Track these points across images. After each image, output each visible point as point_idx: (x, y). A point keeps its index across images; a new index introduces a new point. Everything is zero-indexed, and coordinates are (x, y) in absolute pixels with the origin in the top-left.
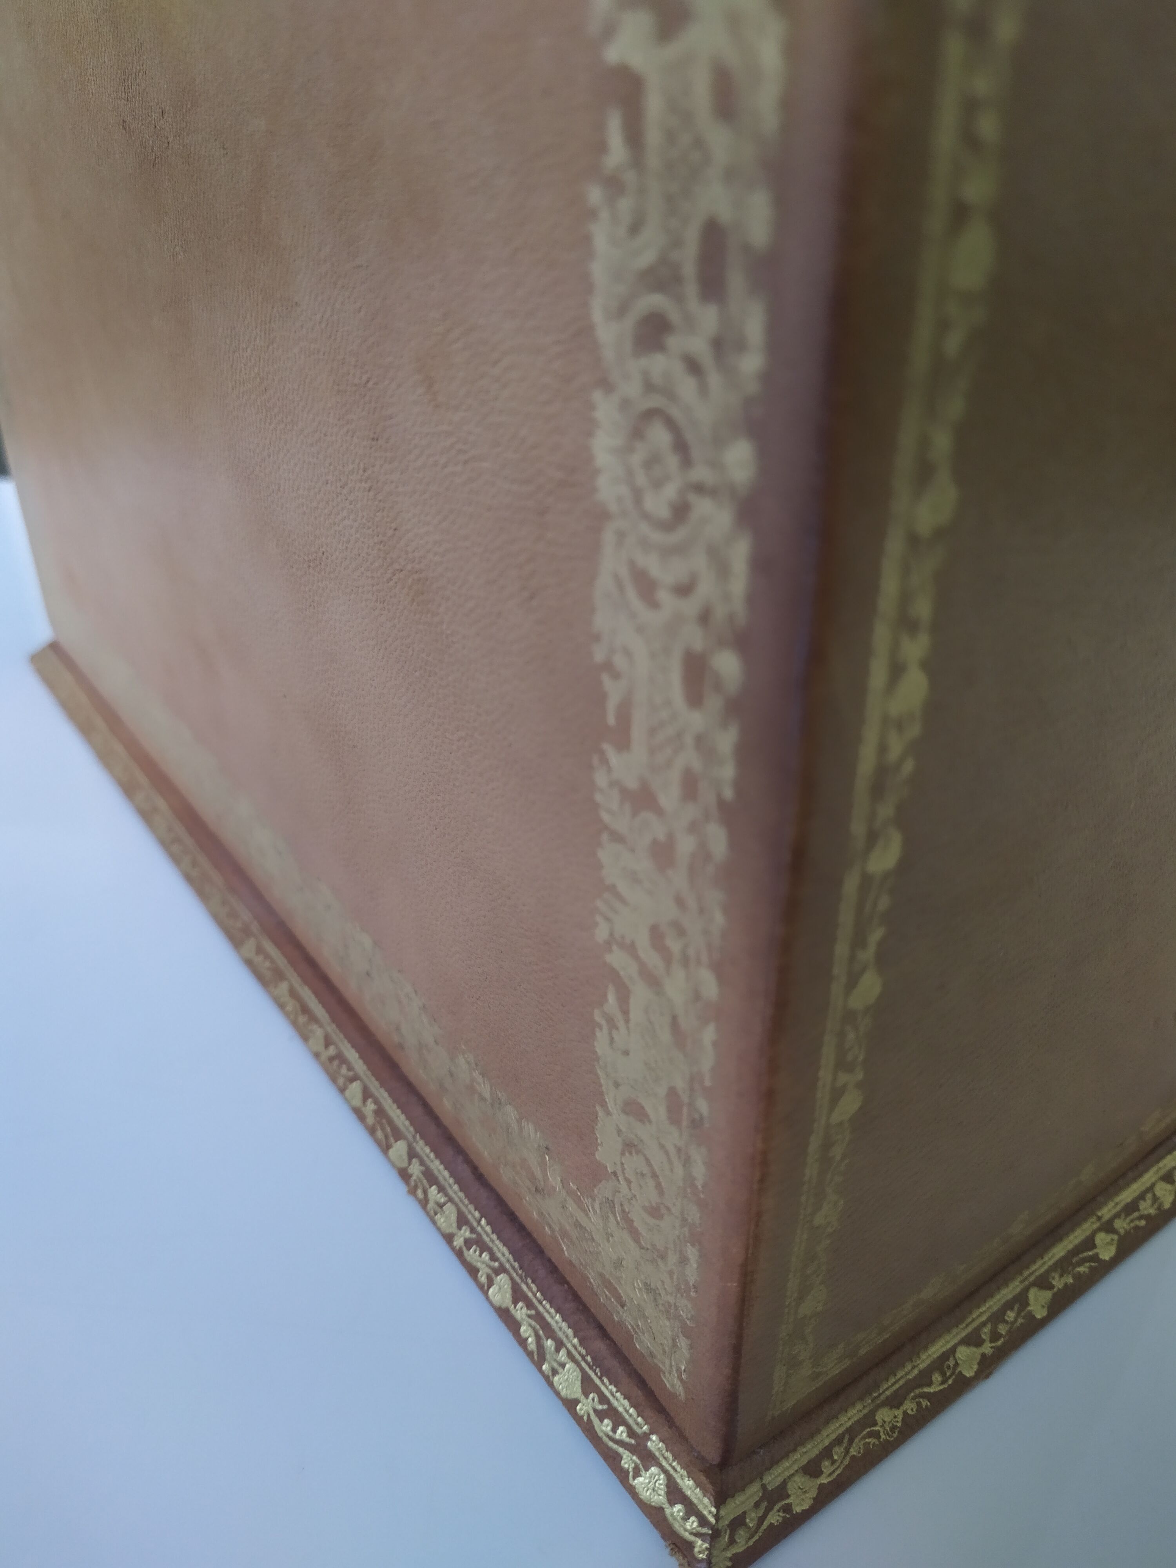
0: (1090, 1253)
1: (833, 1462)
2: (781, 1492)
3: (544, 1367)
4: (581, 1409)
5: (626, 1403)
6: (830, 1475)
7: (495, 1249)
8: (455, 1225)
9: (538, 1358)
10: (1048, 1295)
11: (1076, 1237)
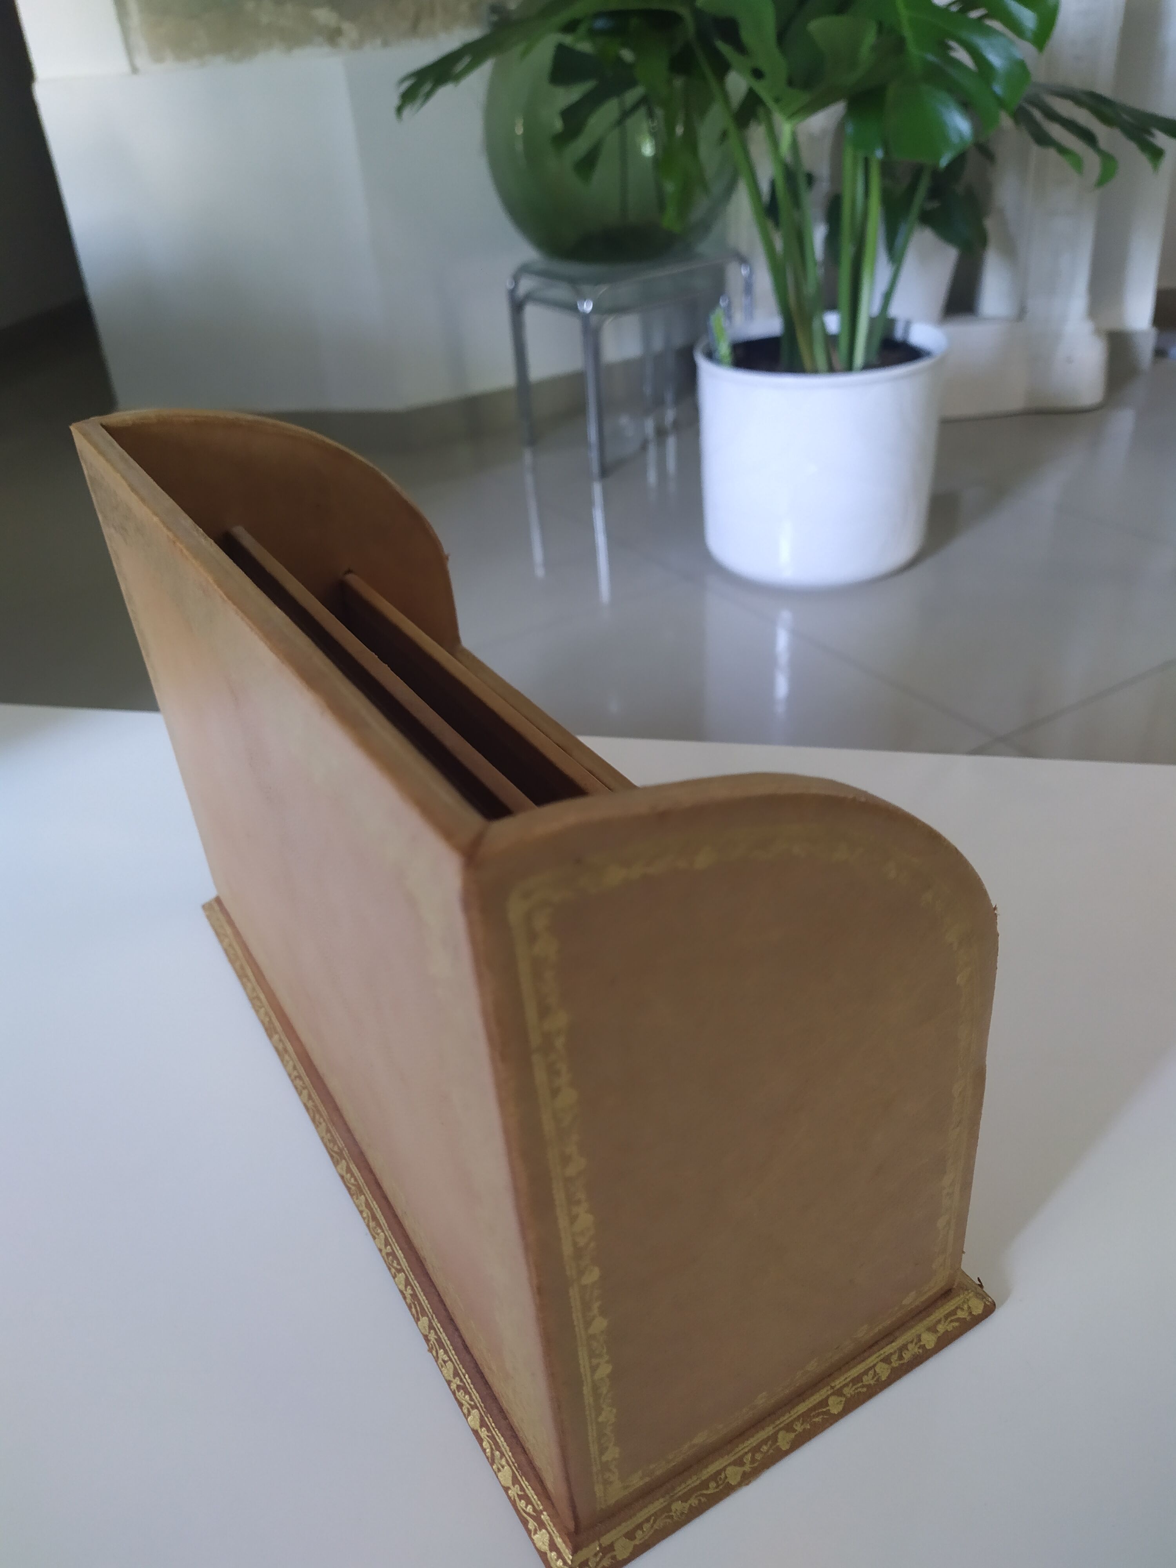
0: (824, 1410)
1: (643, 1532)
2: (611, 1547)
3: (494, 1467)
4: (511, 1493)
5: (532, 1492)
6: (640, 1539)
7: (473, 1394)
8: (452, 1376)
9: (492, 1461)
10: (792, 1435)
11: (814, 1400)
